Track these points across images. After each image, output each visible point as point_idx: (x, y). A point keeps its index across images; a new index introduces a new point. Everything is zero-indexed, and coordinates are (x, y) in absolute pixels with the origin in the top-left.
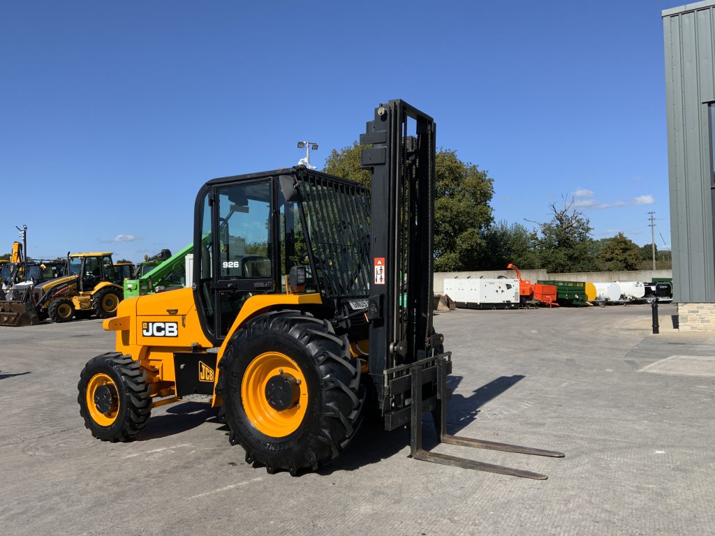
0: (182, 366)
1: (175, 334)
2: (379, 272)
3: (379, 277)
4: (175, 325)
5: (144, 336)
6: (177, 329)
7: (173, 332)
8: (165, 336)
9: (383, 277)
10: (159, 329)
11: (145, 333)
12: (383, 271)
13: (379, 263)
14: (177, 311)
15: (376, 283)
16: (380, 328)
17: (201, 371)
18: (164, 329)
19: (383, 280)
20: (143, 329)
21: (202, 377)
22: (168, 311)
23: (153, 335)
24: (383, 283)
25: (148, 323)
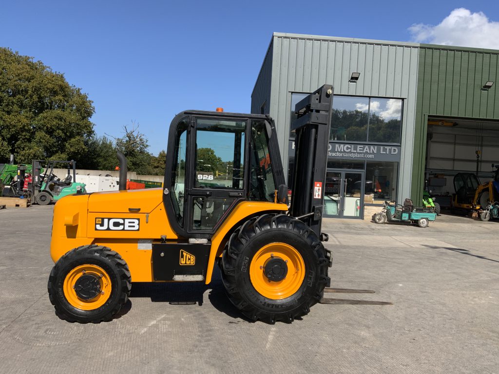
0: (162, 254)
1: (137, 228)
2: (317, 191)
3: (317, 194)
4: (136, 221)
5: (96, 229)
6: (139, 224)
7: (134, 226)
8: (123, 230)
9: (320, 194)
10: (116, 224)
11: (98, 227)
12: (320, 190)
13: (318, 185)
14: (139, 210)
15: (315, 197)
16: (316, 226)
17: (182, 256)
18: (123, 224)
19: (320, 196)
20: (96, 224)
21: (182, 262)
22: (130, 210)
23: (108, 229)
24: (320, 197)
25: (103, 219)
